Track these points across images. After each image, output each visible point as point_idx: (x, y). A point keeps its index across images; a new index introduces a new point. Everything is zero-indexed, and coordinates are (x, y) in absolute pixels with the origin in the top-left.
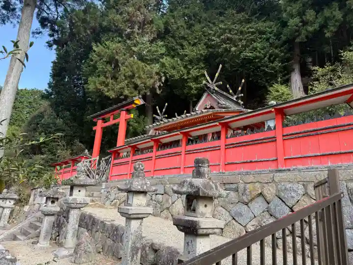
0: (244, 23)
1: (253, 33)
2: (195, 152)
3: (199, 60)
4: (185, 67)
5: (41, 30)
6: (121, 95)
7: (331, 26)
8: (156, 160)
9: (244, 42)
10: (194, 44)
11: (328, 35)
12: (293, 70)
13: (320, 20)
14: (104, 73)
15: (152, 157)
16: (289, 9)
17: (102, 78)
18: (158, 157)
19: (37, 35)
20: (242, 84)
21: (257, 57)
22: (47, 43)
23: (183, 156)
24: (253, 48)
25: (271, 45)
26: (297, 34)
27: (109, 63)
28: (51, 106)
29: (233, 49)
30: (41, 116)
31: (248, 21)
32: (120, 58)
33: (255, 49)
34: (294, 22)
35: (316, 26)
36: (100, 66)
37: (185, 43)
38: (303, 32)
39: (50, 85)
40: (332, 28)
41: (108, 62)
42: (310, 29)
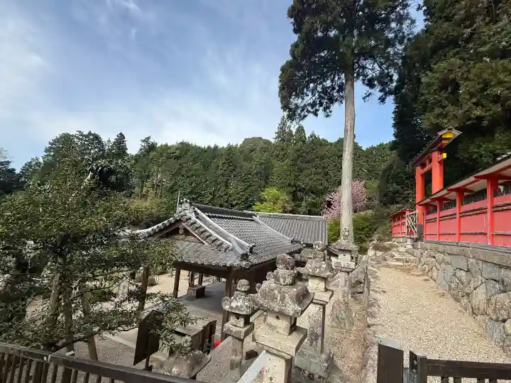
2: (505, 208)
5: (371, 91)
8: (462, 219)
14: (439, 103)
15: (455, 214)
18: (463, 215)
19: (367, 98)
22: (379, 99)
23: (489, 214)
28: (399, 155)
30: (390, 167)
39: (395, 135)
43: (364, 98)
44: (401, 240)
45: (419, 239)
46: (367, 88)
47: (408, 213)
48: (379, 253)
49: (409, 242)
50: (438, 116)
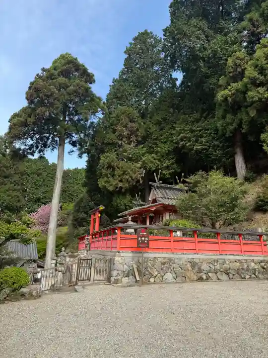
0: (195, 123)
1: (200, 131)
3: (168, 154)
4: (159, 160)
5: (73, 149)
6: (117, 188)
10: (165, 142)
14: (106, 175)
17: (106, 179)
19: (71, 153)
21: (203, 149)
22: (78, 155)
31: (197, 121)
32: (114, 164)
36: (104, 171)
37: (158, 142)
41: (108, 168)
43: (69, 153)
44: (82, 251)
45: (90, 250)
46: (72, 147)
47: (86, 237)
48: (72, 259)
49: (86, 251)
50: (106, 182)
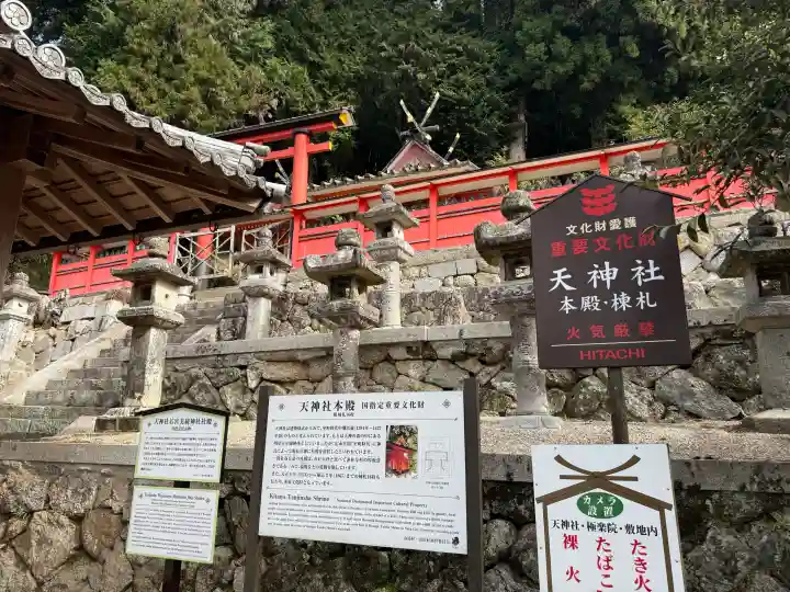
1: (458, 53)
7: (593, 72)
9: (442, 67)
11: (586, 85)
12: (515, 138)
13: (577, 57)
16: (527, 25)
20: (456, 141)
24: (457, 80)
25: (489, 84)
26: (538, 72)
27: (155, 33)
29: (421, 76)
33: (459, 85)
34: (535, 51)
35: (570, 66)
38: (548, 72)
40: (594, 76)
42: (560, 69)
